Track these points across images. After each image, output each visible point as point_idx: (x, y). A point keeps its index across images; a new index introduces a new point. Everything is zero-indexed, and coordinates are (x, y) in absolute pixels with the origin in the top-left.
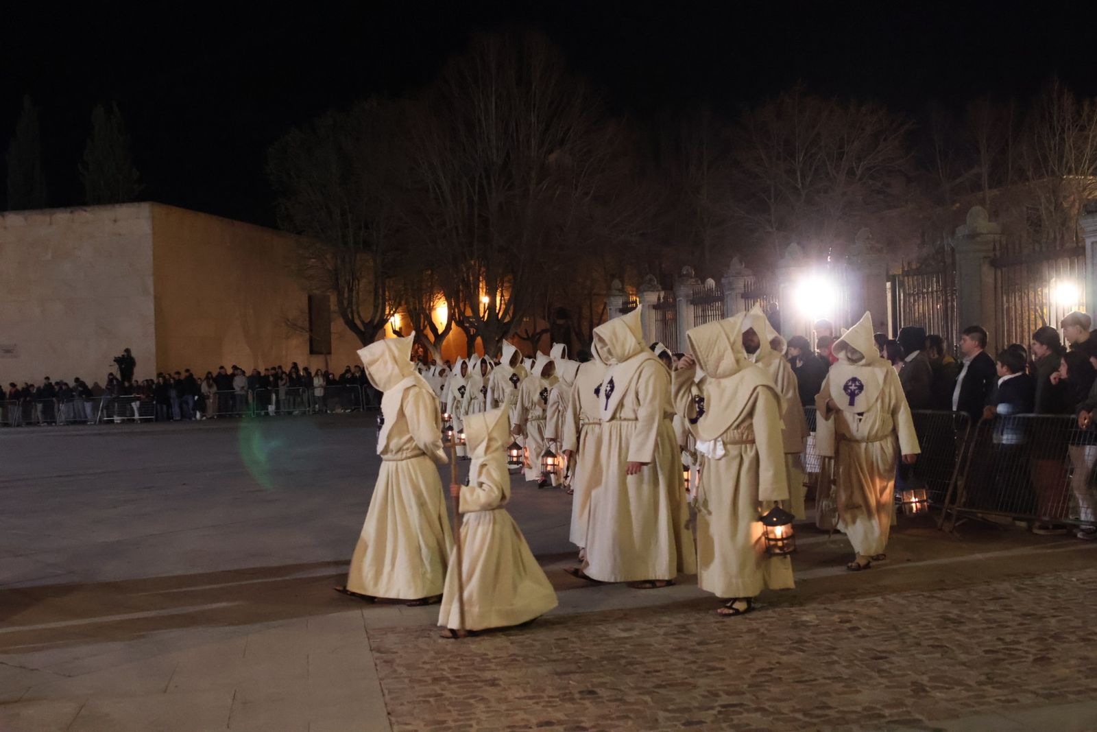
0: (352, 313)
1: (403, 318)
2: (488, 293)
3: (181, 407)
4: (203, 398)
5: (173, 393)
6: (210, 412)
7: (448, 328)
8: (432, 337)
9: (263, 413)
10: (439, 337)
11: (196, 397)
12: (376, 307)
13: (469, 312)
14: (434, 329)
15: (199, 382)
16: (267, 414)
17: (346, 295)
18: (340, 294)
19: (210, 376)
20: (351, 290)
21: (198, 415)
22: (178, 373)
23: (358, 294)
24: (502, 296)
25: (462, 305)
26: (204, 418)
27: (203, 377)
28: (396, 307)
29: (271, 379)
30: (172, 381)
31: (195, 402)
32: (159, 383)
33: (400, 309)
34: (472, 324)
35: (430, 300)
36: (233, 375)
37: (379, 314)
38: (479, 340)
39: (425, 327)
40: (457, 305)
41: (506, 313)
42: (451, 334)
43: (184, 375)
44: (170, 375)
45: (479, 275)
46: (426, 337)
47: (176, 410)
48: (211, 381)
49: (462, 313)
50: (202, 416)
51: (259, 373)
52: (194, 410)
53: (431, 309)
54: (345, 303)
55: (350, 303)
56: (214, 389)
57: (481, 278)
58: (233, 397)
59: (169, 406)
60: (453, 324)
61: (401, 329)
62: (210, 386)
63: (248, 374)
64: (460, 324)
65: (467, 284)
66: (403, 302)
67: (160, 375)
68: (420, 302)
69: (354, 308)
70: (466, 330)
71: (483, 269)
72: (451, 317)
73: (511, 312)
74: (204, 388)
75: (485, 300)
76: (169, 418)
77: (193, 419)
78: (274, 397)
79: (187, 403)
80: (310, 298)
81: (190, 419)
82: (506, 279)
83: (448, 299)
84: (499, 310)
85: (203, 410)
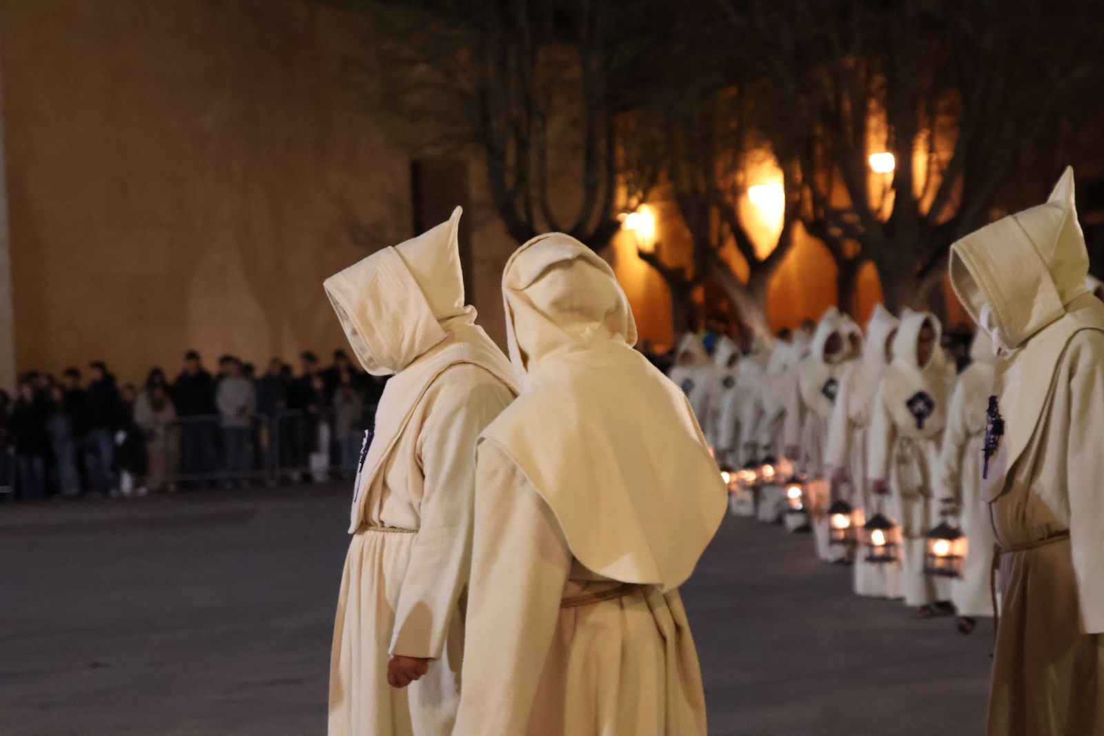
0: (528, 204)
1: (665, 218)
2: (891, 146)
3: (80, 463)
4: (139, 438)
5: (59, 426)
6: (158, 473)
7: (785, 241)
8: (740, 267)
9: (296, 475)
10: (761, 268)
11: (121, 437)
12: (590, 188)
13: (840, 198)
14: (745, 245)
15: (128, 395)
16: (307, 478)
17: (511, 159)
18: (494, 155)
19: (157, 379)
20: (523, 146)
21: (127, 482)
22: (73, 373)
23: (542, 156)
24: (931, 150)
25: (820, 179)
26: (143, 491)
27: (140, 380)
28: (644, 189)
29: (318, 384)
30: (57, 394)
31: (117, 449)
32: (21, 400)
33: (655, 193)
34: (849, 231)
35: (736, 165)
36: (221, 376)
37: (598, 208)
38: (868, 273)
39: (721, 241)
40: (808, 179)
41: (942, 196)
42: (792, 259)
43: (90, 376)
44: (50, 378)
45: (868, 95)
46: (725, 267)
47: (67, 471)
48: (159, 393)
49: (820, 201)
50: (137, 484)
51: (286, 369)
52: (116, 468)
53: (738, 191)
54: (510, 180)
55: (522, 179)
56: (169, 414)
57: (873, 104)
58: (217, 434)
59: (51, 461)
60: (799, 233)
61: (657, 246)
62: (157, 406)
63: (260, 372)
64: (816, 228)
65: (833, 120)
66: (663, 176)
67: (27, 377)
68: (709, 172)
69: (534, 192)
70: (833, 247)
71: (878, 80)
72: (792, 213)
73: (956, 194)
74: (142, 413)
75: (881, 163)
76: (50, 490)
77: (114, 492)
78: (324, 433)
79: (96, 451)
80: (417, 169)
81: (105, 492)
82: (942, 103)
83: (783, 162)
84: (925, 189)
85: (140, 470)
